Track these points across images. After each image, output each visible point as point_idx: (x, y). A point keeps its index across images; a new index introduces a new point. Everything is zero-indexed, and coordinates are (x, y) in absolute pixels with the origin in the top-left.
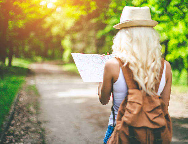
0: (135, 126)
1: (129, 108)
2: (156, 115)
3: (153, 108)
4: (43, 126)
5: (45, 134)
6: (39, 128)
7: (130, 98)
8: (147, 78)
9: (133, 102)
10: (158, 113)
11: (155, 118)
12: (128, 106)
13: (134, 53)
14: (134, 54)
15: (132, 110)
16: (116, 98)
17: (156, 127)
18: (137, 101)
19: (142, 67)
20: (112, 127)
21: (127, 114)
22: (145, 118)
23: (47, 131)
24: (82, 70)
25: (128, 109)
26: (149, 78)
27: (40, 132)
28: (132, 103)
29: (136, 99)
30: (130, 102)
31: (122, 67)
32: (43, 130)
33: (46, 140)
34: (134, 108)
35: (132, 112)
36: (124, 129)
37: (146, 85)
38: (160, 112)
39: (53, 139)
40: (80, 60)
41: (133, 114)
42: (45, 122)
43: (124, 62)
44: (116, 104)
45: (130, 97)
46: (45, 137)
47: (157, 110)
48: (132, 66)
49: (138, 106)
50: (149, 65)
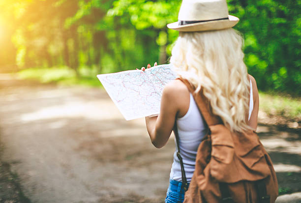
0: (229, 181)
1: (217, 155)
2: (254, 161)
3: (248, 150)
4: (13, 169)
5: (20, 182)
6: (8, 173)
7: (215, 140)
8: (233, 109)
9: (222, 145)
10: (258, 157)
11: (255, 164)
12: (214, 152)
13: (207, 72)
14: (207, 74)
15: (222, 157)
16: (184, 140)
17: (259, 178)
18: (226, 143)
19: (224, 94)
20: (179, 182)
21: (215, 165)
22: (240, 166)
23: (23, 177)
24: (120, 101)
25: (215, 158)
26: (236, 109)
27: (11, 179)
28: (219, 147)
29: (223, 139)
30: (216, 146)
31: (194, 94)
32: (15, 176)
33: (24, 191)
34: (225, 154)
35: (223, 161)
36: (211, 188)
37: (233, 118)
38: (261, 154)
39: (34, 189)
40: (112, 84)
41: (224, 164)
42: (15, 163)
43: (196, 86)
44: (184, 148)
45: (215, 138)
46: (22, 186)
47: (254, 152)
48: (207, 91)
49: (229, 150)
50: (232, 89)
